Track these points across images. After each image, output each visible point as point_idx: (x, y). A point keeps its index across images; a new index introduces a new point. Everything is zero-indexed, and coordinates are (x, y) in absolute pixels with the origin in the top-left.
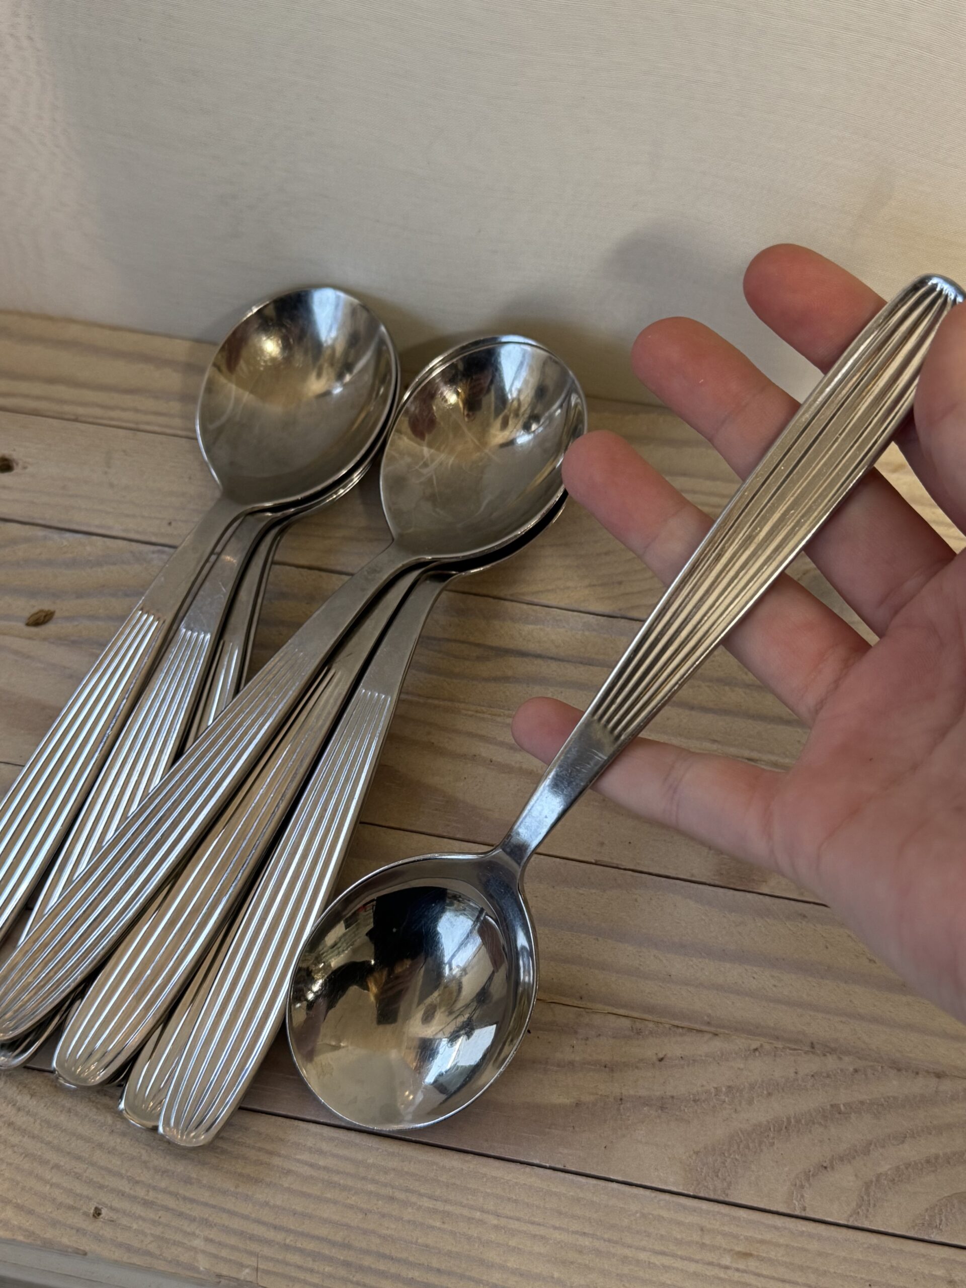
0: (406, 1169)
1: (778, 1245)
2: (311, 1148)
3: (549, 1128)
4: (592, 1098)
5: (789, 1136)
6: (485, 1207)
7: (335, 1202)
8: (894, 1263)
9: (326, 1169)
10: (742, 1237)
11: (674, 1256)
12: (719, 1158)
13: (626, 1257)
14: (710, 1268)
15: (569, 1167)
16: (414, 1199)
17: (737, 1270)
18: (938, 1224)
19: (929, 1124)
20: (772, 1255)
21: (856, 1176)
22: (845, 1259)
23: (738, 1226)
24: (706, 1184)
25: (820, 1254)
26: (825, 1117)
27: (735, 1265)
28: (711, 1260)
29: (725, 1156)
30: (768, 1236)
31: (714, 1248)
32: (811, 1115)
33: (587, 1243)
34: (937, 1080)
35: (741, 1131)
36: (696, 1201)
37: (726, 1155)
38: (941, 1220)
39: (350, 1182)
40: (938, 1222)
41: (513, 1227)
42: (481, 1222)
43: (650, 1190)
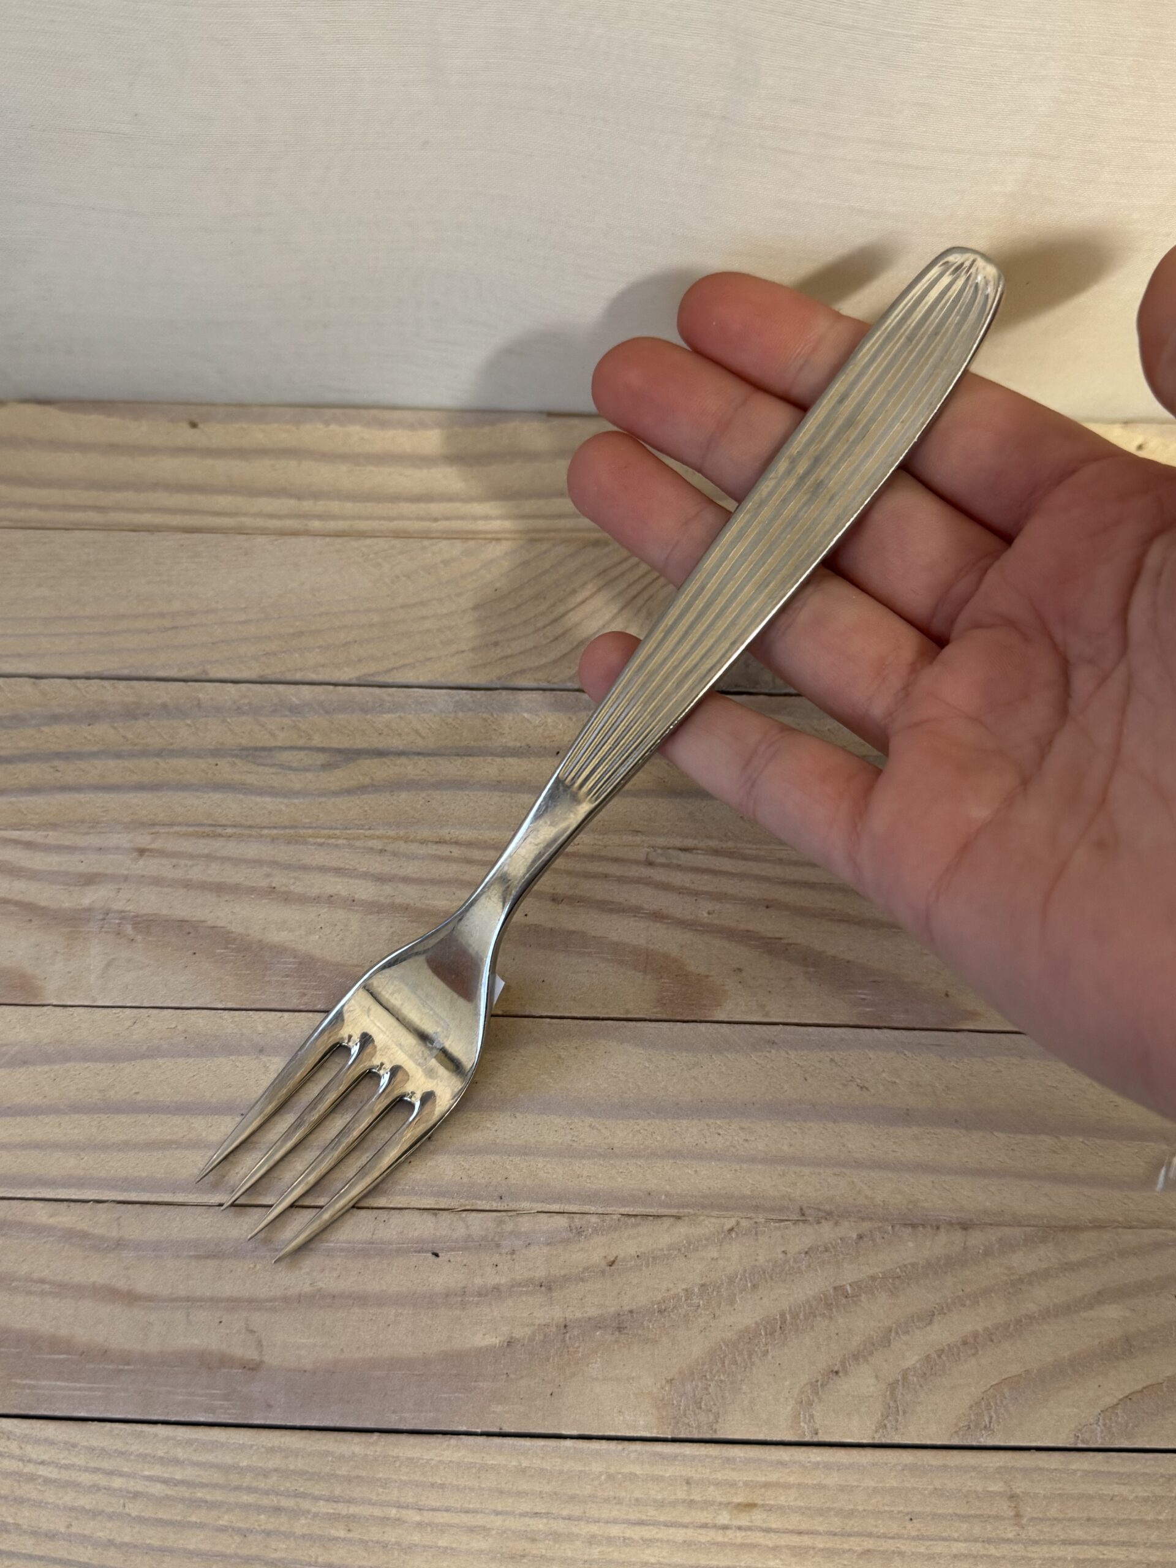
0: (292, 1467)
1: (787, 1486)
2: (162, 1458)
3: (475, 1381)
4: (528, 1331)
5: (786, 1338)
6: (402, 1500)
7: (202, 1526)
8: (938, 1485)
9: (183, 1483)
10: (741, 1484)
11: (655, 1523)
12: (700, 1384)
13: (594, 1536)
14: (703, 1531)
15: (507, 1429)
16: (306, 1504)
17: (740, 1528)
18: (987, 1423)
19: (961, 1293)
20: (782, 1500)
21: (876, 1377)
22: (875, 1490)
23: (733, 1469)
24: (687, 1421)
25: (842, 1489)
26: (828, 1306)
27: (735, 1523)
28: (703, 1521)
29: (706, 1379)
30: (773, 1477)
31: (707, 1504)
32: (811, 1306)
33: (541, 1526)
34: (964, 1232)
35: (724, 1342)
36: (677, 1445)
37: (708, 1377)
38: (991, 1417)
39: (218, 1496)
40: (987, 1420)
41: (442, 1521)
42: (399, 1521)
43: (616, 1442)
